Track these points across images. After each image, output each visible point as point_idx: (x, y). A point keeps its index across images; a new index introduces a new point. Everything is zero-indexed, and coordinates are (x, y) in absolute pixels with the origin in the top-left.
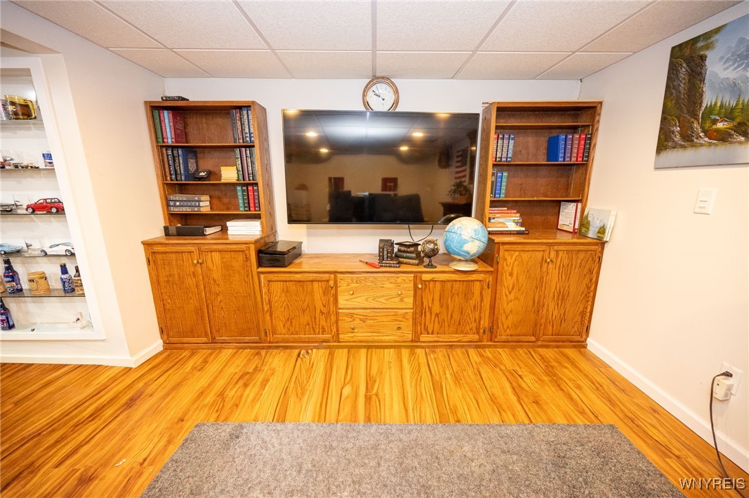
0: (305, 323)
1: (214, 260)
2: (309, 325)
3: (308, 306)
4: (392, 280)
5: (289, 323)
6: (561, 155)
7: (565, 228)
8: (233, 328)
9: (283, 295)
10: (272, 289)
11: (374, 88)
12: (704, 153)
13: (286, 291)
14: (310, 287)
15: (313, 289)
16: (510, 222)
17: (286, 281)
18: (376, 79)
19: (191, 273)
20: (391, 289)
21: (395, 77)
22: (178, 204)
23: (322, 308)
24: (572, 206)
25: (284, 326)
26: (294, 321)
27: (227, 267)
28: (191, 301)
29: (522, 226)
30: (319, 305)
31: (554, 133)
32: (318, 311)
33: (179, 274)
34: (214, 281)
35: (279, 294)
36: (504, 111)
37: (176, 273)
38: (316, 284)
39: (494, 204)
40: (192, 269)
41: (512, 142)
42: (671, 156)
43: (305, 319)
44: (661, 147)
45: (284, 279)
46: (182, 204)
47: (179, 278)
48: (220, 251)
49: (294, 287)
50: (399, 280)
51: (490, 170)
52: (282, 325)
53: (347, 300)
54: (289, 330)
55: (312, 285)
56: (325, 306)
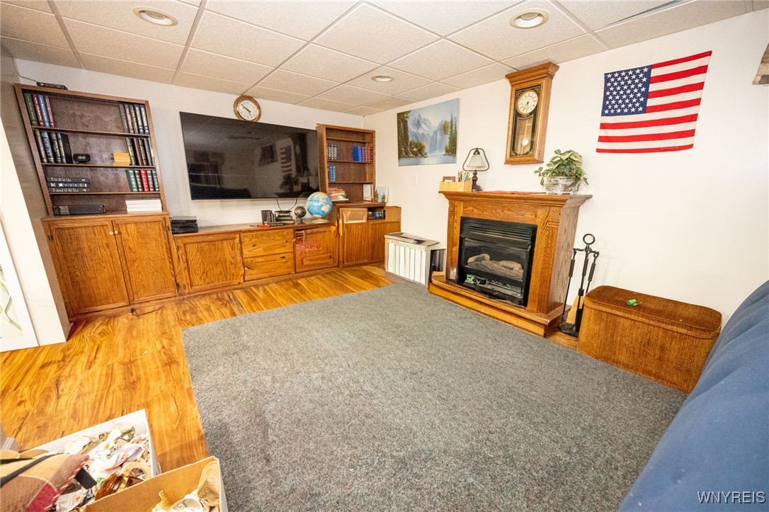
0: (219, 273)
1: (129, 230)
2: (221, 274)
3: (220, 259)
4: (280, 234)
5: (204, 275)
6: (360, 158)
7: (367, 199)
8: (152, 288)
9: (198, 254)
10: (188, 250)
11: (242, 103)
12: (412, 160)
13: (201, 251)
14: (220, 245)
15: (223, 246)
16: (340, 196)
17: (200, 243)
18: (243, 97)
19: (105, 245)
20: (279, 240)
21: (259, 97)
22: (61, 185)
23: (231, 259)
24: (369, 186)
25: (201, 278)
26: (209, 273)
27: (142, 236)
28: (105, 270)
29: (346, 198)
30: (229, 257)
31: (355, 145)
32: (228, 263)
33: (89, 247)
34: (130, 249)
35: (194, 253)
36: (330, 129)
37: (86, 246)
38: (225, 242)
39: (331, 184)
40: (105, 241)
41: (336, 148)
42: (404, 160)
43: (218, 270)
44: (400, 157)
45: (198, 241)
46: (66, 185)
47: (90, 250)
48: (136, 223)
49: (208, 247)
50: (284, 233)
51: (326, 165)
52: (198, 278)
53: (250, 251)
54: (205, 281)
55: (222, 243)
56: (233, 258)
